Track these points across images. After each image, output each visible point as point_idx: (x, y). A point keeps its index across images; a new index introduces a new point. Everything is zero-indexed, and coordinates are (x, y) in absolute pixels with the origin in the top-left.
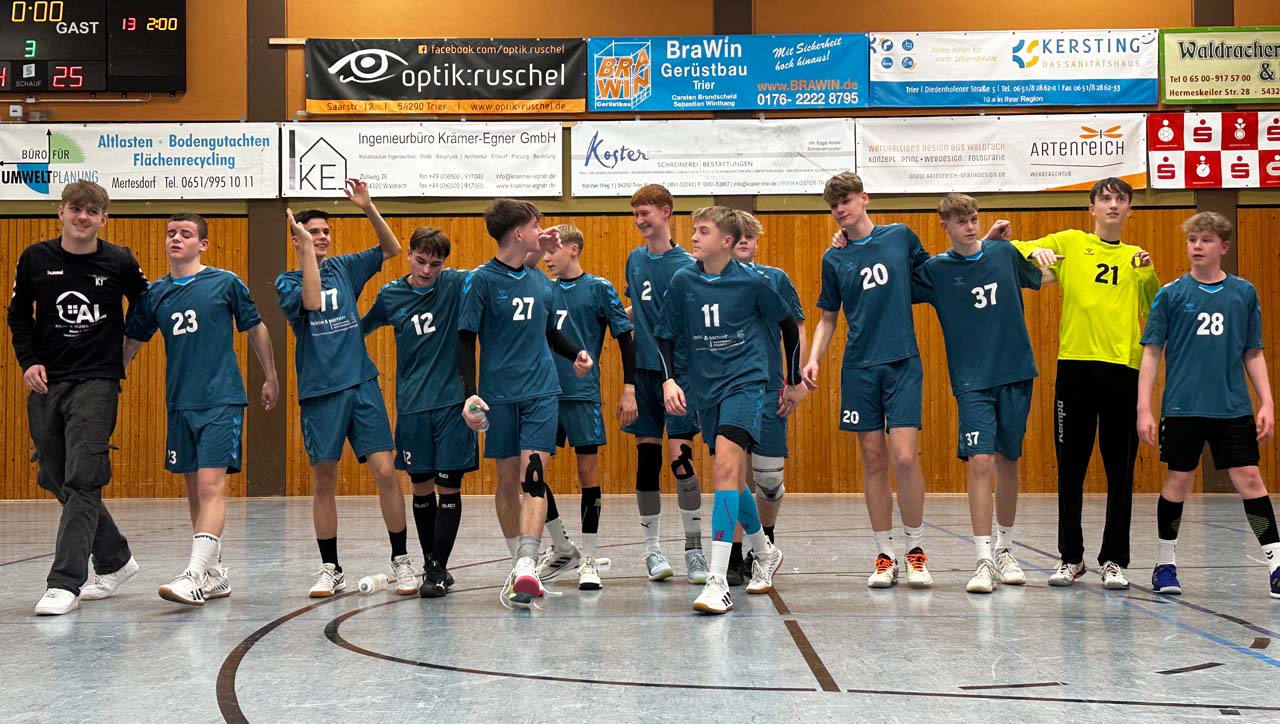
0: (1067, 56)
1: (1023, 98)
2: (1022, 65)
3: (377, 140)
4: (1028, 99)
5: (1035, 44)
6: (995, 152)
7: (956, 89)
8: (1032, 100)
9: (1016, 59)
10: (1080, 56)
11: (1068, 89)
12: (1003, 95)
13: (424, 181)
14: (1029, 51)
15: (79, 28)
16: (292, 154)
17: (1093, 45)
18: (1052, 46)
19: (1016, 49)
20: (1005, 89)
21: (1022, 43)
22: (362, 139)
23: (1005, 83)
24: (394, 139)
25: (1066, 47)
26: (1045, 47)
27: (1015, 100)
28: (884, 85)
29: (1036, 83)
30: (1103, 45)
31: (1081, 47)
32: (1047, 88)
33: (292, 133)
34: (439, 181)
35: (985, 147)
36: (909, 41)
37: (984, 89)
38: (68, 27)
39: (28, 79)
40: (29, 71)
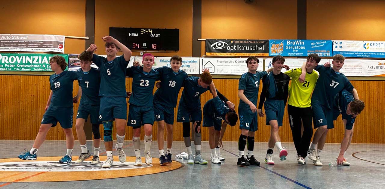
0: (375, 47)
3: (221, 62)
4: (367, 56)
5: (368, 44)
6: (360, 67)
7: (351, 53)
8: (368, 56)
9: (364, 47)
10: (378, 47)
11: (376, 54)
13: (232, 71)
14: (367, 45)
15: (156, 35)
16: (202, 65)
17: (381, 45)
18: (372, 45)
19: (364, 45)
20: (362, 54)
21: (365, 44)
22: (218, 61)
23: (362, 52)
24: (225, 62)
25: (375, 45)
26: (370, 45)
27: (364, 56)
28: (336, 52)
29: (369, 52)
30: (383, 45)
31: (378, 45)
32: (371, 54)
33: (202, 60)
34: (235, 71)
35: (358, 66)
36: (341, 42)
37: (357, 53)
38: (153, 35)
39: (144, 47)
40: (144, 45)
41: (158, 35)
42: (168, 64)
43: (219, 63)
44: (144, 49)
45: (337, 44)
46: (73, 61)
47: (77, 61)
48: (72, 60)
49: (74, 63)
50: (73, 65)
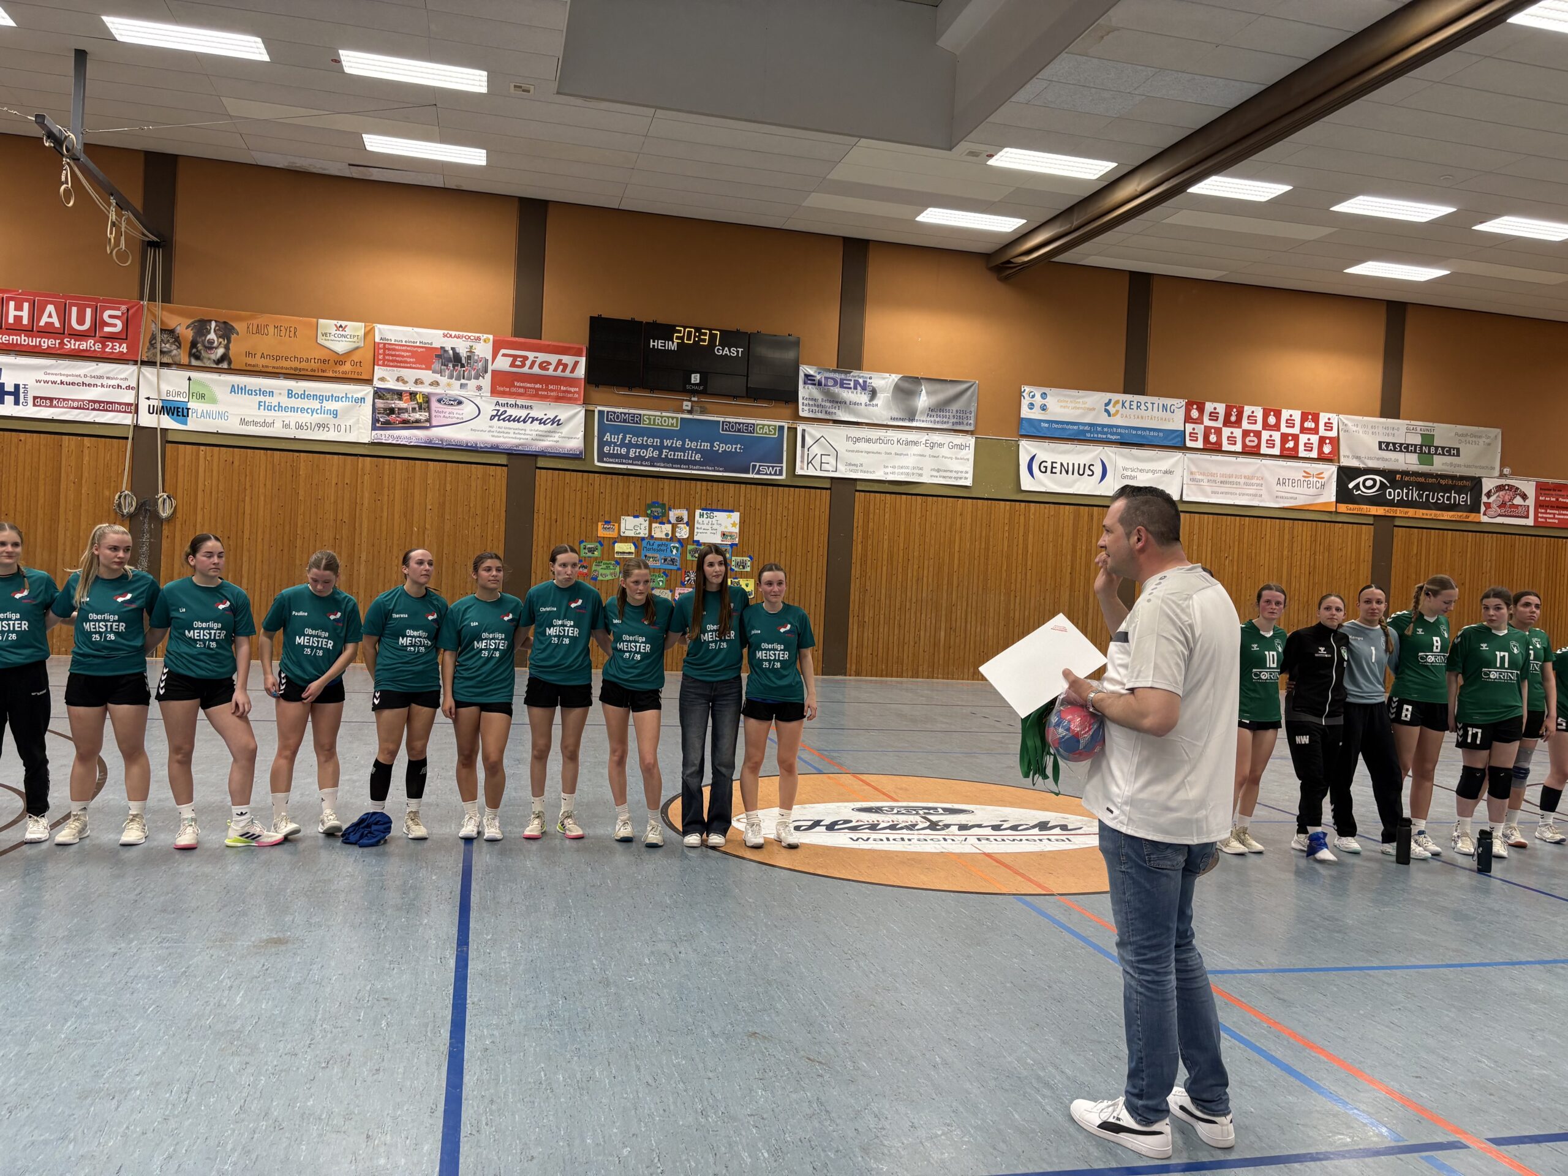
0: (1135, 411)
1: (1109, 436)
2: (1109, 415)
3: (858, 440)
4: (1111, 437)
5: (1117, 402)
6: (1258, 482)
7: (1070, 427)
8: (1113, 438)
9: (1107, 411)
10: (1142, 412)
11: (1134, 432)
12: (1098, 433)
13: (887, 470)
14: (1114, 406)
15: (730, 352)
16: (803, 446)
17: (1149, 405)
18: (1127, 405)
19: (1107, 404)
20: (1099, 429)
21: (1110, 400)
22: (848, 438)
23: (1099, 425)
24: (868, 441)
25: (1134, 407)
26: (1123, 404)
27: (1104, 436)
28: (1030, 421)
29: (1117, 427)
30: (1156, 406)
31: (1143, 407)
32: (1123, 431)
33: (804, 430)
34: (896, 471)
35: (1253, 478)
36: (1045, 394)
37: (1087, 428)
38: (723, 350)
39: (693, 384)
40: (695, 378)
41: (738, 352)
42: (260, 402)
43: (851, 443)
44: (694, 392)
45: (1033, 396)
46: (385, 410)
47: (399, 409)
48: (382, 406)
49: (388, 415)
50: (387, 423)
